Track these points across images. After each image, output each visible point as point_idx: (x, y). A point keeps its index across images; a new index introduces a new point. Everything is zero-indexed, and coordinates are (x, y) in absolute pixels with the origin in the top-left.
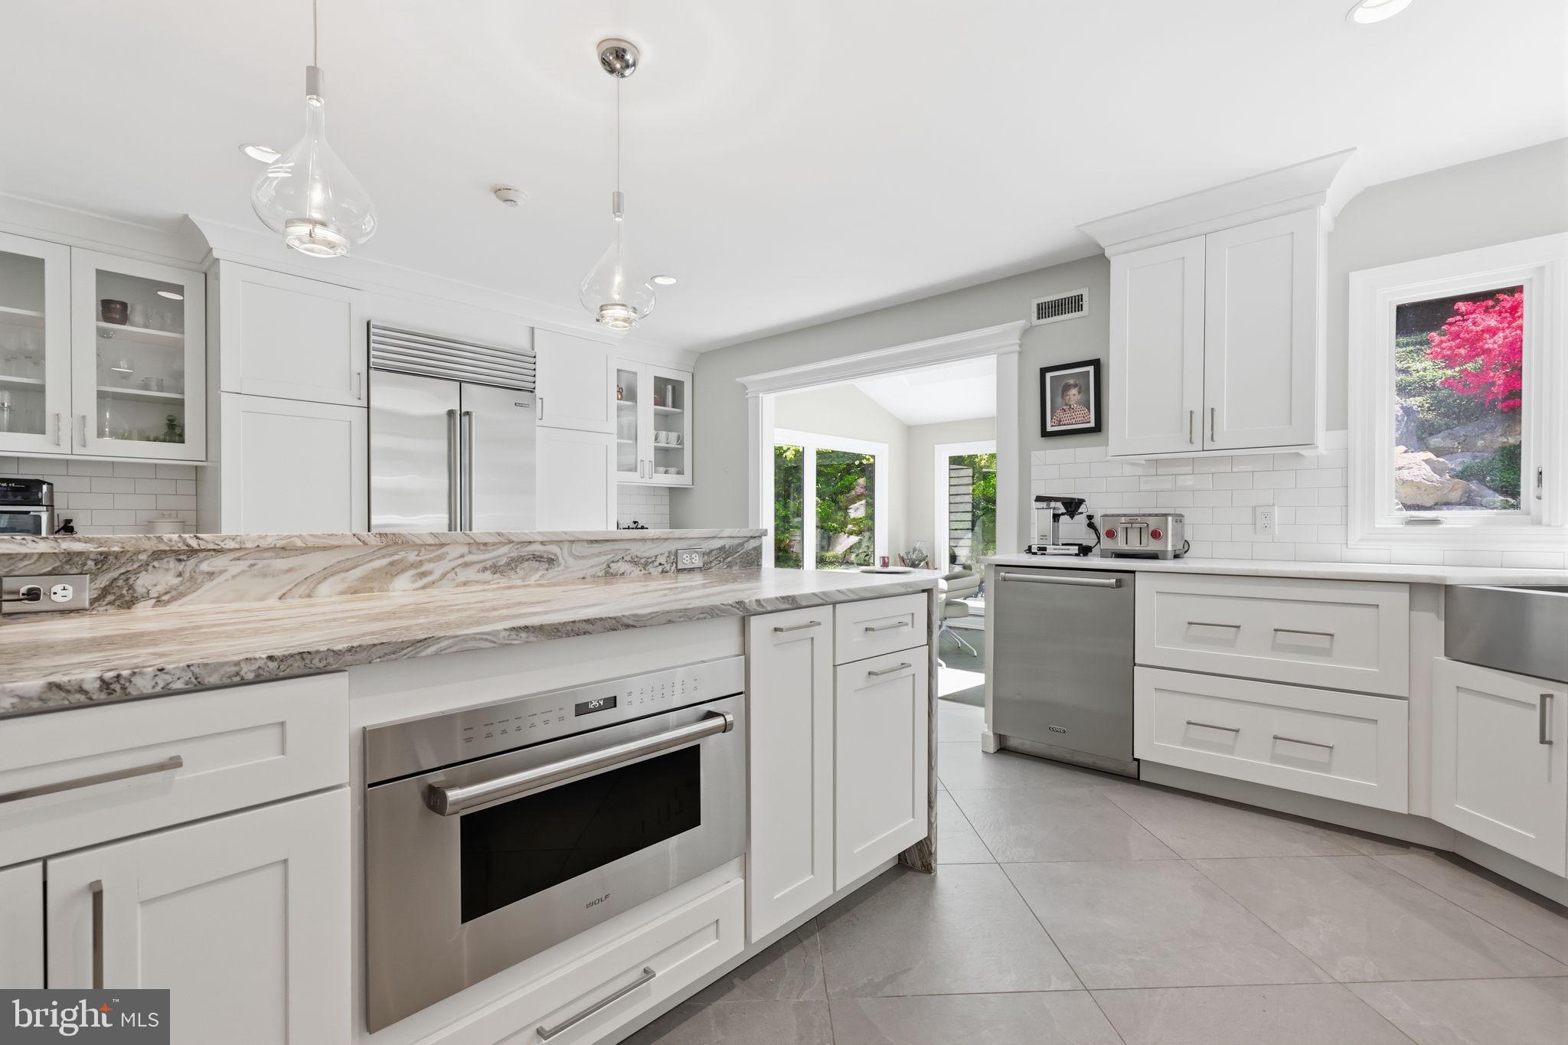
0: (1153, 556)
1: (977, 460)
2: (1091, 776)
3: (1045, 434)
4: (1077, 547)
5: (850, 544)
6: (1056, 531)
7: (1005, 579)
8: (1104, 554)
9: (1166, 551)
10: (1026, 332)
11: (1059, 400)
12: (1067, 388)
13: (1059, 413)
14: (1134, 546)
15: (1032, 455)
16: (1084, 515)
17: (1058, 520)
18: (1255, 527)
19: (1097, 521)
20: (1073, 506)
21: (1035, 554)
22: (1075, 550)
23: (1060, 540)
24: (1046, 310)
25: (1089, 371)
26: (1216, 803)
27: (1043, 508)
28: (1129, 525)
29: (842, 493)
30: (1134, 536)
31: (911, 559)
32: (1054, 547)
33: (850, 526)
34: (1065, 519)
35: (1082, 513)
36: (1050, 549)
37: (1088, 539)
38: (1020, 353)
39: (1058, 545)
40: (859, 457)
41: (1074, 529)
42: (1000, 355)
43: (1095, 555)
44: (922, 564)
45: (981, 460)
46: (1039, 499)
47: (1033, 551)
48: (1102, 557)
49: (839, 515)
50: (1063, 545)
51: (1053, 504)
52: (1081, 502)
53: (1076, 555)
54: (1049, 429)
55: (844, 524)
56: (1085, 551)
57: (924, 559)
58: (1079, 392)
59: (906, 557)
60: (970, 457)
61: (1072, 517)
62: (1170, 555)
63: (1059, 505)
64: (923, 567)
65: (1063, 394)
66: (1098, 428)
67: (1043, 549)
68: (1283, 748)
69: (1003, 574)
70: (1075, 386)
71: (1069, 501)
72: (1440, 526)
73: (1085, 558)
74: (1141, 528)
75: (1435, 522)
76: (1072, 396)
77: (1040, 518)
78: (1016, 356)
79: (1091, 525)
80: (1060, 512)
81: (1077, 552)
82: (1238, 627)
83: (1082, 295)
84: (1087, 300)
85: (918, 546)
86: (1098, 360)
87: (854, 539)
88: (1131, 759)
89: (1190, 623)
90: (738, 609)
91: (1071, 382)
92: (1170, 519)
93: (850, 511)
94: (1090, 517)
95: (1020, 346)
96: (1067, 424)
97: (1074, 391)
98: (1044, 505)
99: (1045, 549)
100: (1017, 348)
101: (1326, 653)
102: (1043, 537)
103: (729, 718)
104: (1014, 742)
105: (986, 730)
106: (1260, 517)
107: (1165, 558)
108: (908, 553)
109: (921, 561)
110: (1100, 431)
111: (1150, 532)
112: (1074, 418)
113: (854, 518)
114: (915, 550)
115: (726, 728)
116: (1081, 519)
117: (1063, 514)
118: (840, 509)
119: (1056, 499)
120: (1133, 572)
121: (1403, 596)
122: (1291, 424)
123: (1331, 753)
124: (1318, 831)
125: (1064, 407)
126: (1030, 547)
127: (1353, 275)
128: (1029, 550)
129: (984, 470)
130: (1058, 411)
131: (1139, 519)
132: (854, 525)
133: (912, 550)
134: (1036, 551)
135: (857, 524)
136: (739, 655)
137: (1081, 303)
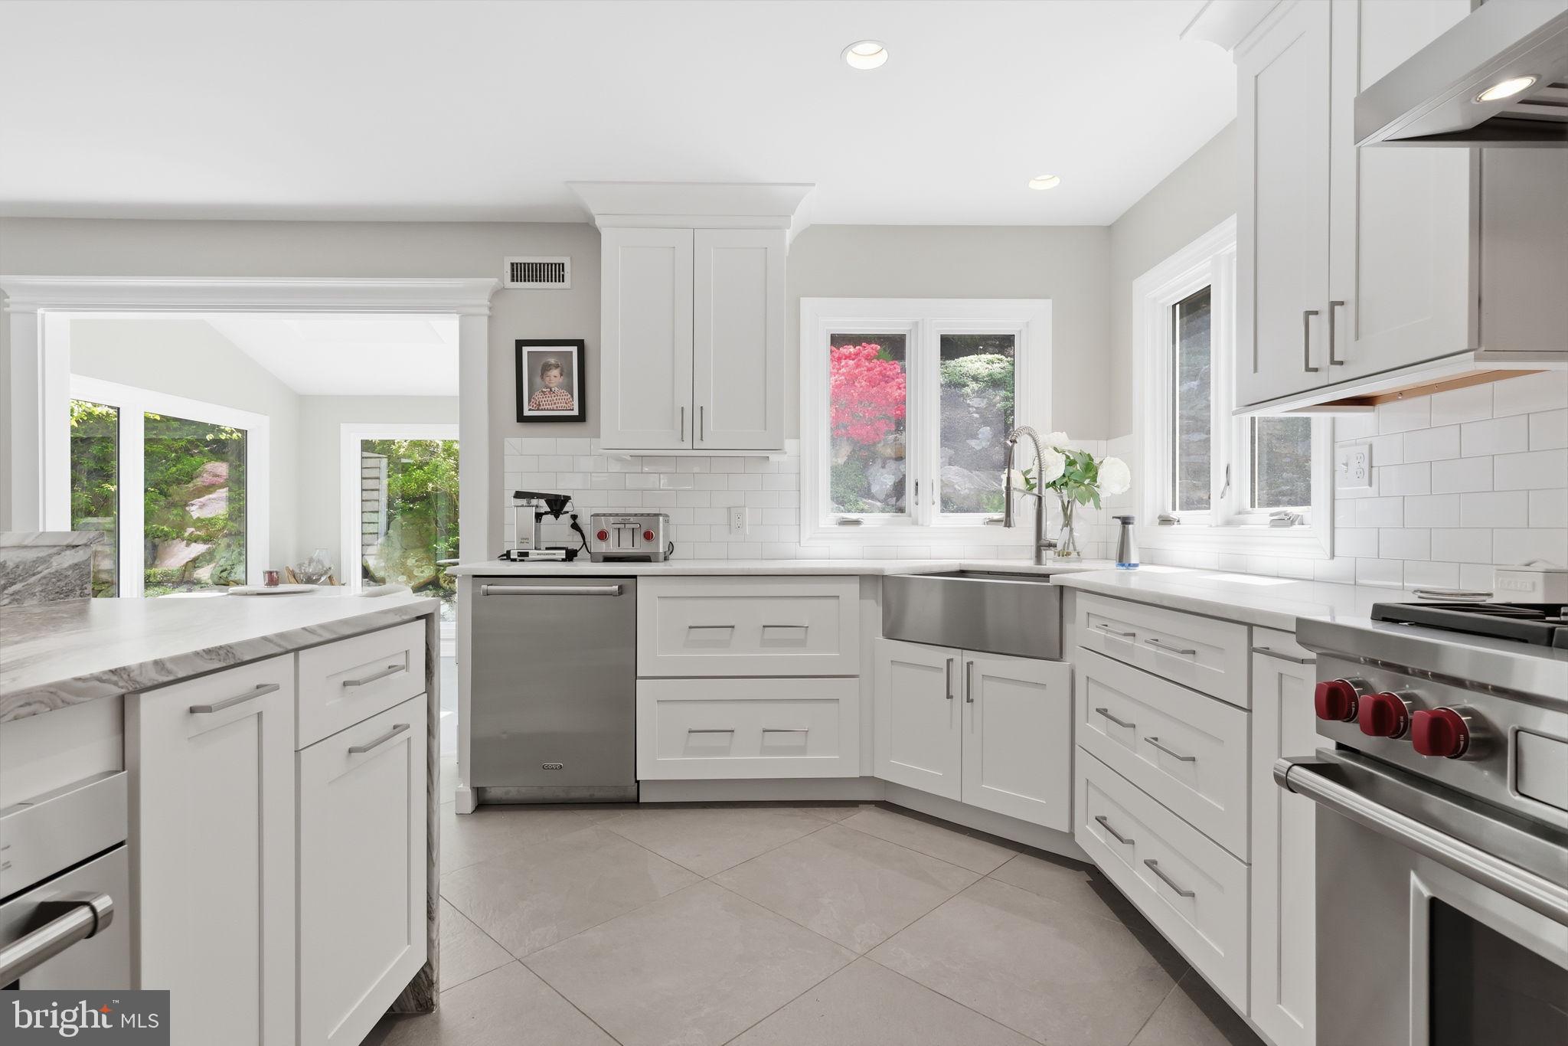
0: (645, 559)
1: (394, 447)
2: (589, 812)
3: (521, 418)
4: (564, 551)
5: (193, 556)
6: (538, 531)
7: (487, 594)
8: (594, 558)
9: (657, 553)
10: (498, 293)
11: (538, 380)
12: (546, 368)
13: (538, 395)
14: (626, 548)
15: (506, 443)
16: (568, 515)
17: (541, 520)
18: (730, 528)
19: (584, 521)
20: (558, 503)
21: (514, 560)
22: (562, 554)
23: (542, 544)
24: (522, 272)
25: (571, 352)
26: (713, 807)
27: (522, 506)
28: (622, 526)
29: (178, 482)
30: (626, 536)
31: (306, 573)
32: (538, 552)
33: (190, 530)
34: (548, 519)
35: (568, 512)
36: (533, 554)
37: (575, 542)
38: (490, 317)
39: (540, 549)
40: (215, 429)
41: (557, 529)
42: (464, 318)
43: (583, 560)
44: (323, 579)
45: (399, 447)
46: (519, 495)
47: (512, 557)
48: (592, 562)
49: (173, 515)
50: (547, 549)
51: (534, 502)
52: (567, 499)
53: (563, 560)
54: (527, 413)
55: (180, 528)
56: (571, 555)
57: (326, 572)
58: (561, 375)
59: (297, 571)
60: (383, 442)
61: (557, 517)
62: (662, 557)
63: (542, 503)
64: (324, 584)
65: (542, 374)
66: (581, 418)
67: (524, 555)
68: (772, 739)
69: (484, 587)
70: (557, 366)
71: (553, 498)
72: (861, 526)
73: (571, 563)
74: (633, 529)
75: (857, 522)
76: (552, 378)
77: (518, 518)
78: (486, 319)
79: (575, 526)
80: (542, 511)
81: (564, 557)
82: (733, 627)
83: (563, 264)
84: (569, 271)
85: (315, 556)
86: (582, 341)
87: (198, 549)
88: (634, 781)
89: (690, 627)
90: (116, 684)
91: (552, 361)
92: (661, 518)
93: (193, 508)
94: (574, 517)
95: (490, 308)
96: (548, 410)
97: (555, 372)
98: (524, 502)
99: (526, 554)
100: (486, 311)
101: (801, 643)
102: (523, 540)
103: (102, 904)
104: (495, 792)
105: (461, 786)
106: (733, 518)
107: (657, 561)
108: (300, 565)
109: (322, 575)
110: (585, 421)
111: (643, 532)
112: (555, 403)
113: (198, 518)
114: (311, 561)
115: (95, 926)
116: (565, 519)
117: (546, 513)
118: (174, 505)
119: (540, 496)
120: (635, 577)
121: (854, 587)
122: (765, 429)
123: (806, 736)
124: (797, 811)
125: (544, 390)
126: (509, 553)
127: (803, 300)
128: (507, 556)
129: (404, 461)
130: (537, 393)
131: (632, 519)
132: (198, 529)
133: (307, 562)
134: (516, 557)
135: (203, 526)
136: (117, 772)
137: (562, 273)
